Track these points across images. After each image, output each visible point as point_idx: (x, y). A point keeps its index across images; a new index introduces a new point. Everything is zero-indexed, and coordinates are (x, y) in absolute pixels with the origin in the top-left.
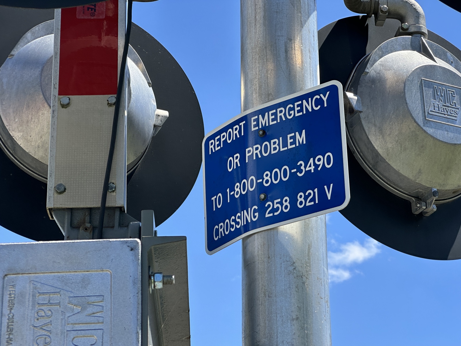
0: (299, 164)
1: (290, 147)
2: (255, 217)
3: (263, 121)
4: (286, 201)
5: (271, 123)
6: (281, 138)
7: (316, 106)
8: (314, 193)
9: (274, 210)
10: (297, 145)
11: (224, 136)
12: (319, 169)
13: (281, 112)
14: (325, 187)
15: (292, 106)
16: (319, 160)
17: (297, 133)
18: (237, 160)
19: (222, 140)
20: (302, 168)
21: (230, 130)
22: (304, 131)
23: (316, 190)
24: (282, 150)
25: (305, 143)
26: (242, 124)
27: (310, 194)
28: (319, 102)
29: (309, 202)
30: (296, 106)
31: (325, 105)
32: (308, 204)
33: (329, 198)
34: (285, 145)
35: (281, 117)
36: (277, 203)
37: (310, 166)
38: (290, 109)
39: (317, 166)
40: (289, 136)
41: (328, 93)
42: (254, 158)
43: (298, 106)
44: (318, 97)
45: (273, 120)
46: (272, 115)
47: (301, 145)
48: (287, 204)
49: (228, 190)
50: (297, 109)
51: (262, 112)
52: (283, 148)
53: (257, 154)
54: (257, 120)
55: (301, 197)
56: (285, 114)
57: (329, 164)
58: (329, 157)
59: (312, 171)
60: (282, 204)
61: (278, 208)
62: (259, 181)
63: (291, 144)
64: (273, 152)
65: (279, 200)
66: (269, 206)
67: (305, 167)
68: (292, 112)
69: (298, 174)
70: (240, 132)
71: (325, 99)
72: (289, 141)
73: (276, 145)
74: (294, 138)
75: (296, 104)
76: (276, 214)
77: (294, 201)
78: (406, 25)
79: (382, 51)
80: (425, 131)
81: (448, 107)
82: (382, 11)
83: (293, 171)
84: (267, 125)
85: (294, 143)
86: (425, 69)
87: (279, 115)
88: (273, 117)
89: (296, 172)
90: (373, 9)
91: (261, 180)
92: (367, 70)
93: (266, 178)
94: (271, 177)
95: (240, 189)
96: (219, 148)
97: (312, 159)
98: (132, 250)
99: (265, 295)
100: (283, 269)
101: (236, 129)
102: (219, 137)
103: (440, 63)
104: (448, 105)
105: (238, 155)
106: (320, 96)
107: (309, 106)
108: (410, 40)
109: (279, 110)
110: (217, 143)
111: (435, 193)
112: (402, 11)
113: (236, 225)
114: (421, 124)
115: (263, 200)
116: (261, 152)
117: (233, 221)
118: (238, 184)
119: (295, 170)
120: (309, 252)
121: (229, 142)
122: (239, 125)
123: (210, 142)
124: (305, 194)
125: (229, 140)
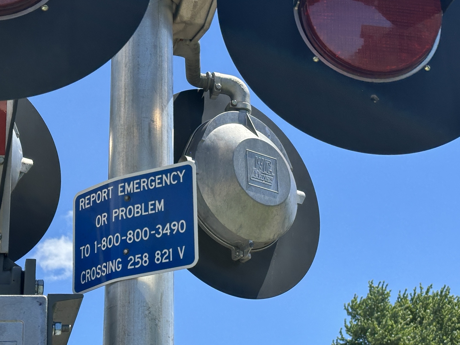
0: (157, 227)
1: (150, 212)
2: (119, 268)
3: (129, 188)
4: (146, 256)
5: (135, 191)
6: (143, 204)
7: (174, 181)
8: (169, 252)
9: (135, 264)
10: (157, 211)
11: (93, 197)
12: (174, 233)
13: (144, 182)
14: (179, 248)
15: (153, 178)
16: (174, 225)
17: (157, 202)
18: (105, 219)
19: (92, 200)
20: (160, 230)
21: (99, 192)
22: (163, 200)
23: (171, 250)
24: (143, 214)
25: (163, 210)
26: (110, 188)
27: (165, 253)
28: (176, 177)
29: (165, 259)
30: (157, 179)
31: (181, 181)
32: (164, 261)
33: (181, 258)
34: (146, 210)
35: (144, 186)
36: (138, 258)
37: (167, 230)
38: (152, 181)
39: (172, 230)
40: (150, 203)
41: (184, 171)
42: (120, 219)
43: (159, 179)
44: (176, 173)
45: (137, 188)
46: (137, 184)
47: (160, 212)
48: (147, 259)
49: (96, 243)
50: (157, 181)
51: (128, 181)
52: (145, 212)
53: (122, 215)
54: (124, 187)
55: (158, 254)
56: (147, 185)
57: (182, 229)
58: (182, 224)
59: (169, 234)
60: (142, 259)
61: (138, 262)
62: (123, 238)
63: (152, 210)
64: (136, 215)
65: (140, 255)
66: (131, 259)
67: (163, 230)
68: (153, 184)
69: (157, 235)
70: (108, 195)
71: (181, 176)
72: (150, 207)
73: (139, 210)
74: (154, 205)
75: (157, 177)
76: (137, 267)
77: (152, 258)
78: (234, 102)
79: (216, 123)
80: (247, 194)
81: (265, 174)
82: (217, 89)
83: (152, 232)
84: (132, 192)
85: (154, 209)
86: (249, 142)
87: (142, 184)
88: (137, 186)
89: (154, 234)
90: (209, 85)
91: (125, 238)
92: (203, 139)
93: (129, 236)
94: (133, 236)
95: (107, 242)
96: (89, 206)
97: (168, 224)
98: (40, 304)
99: (125, 333)
100: (140, 313)
101: (105, 192)
102: (89, 197)
103: (261, 137)
104: (265, 172)
105: (106, 214)
106: (177, 173)
107: (168, 180)
108: (237, 115)
109: (142, 180)
110: (87, 202)
111: (251, 245)
112: (232, 90)
113: (101, 273)
114: (245, 188)
115: (126, 254)
116: (126, 214)
117: (99, 269)
118: (105, 239)
119: (154, 232)
120: (161, 299)
121: (98, 202)
122: (107, 189)
123: (81, 200)
124: (161, 252)
125: (99, 200)
